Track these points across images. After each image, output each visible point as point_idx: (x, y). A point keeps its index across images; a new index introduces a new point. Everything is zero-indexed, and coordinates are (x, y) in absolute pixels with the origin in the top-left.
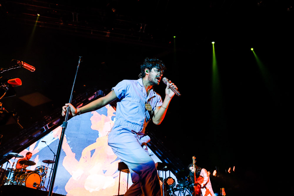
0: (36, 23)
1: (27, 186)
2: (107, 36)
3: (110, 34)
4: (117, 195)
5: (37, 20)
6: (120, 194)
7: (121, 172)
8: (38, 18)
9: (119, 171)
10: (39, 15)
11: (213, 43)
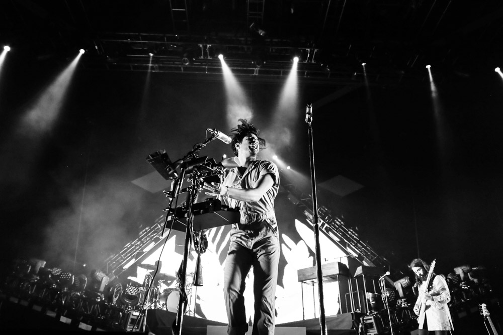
0: (150, 68)
1: (169, 311)
2: (255, 74)
3: (259, 70)
4: (302, 319)
5: (150, 62)
6: (305, 319)
7: (303, 284)
8: (151, 59)
9: (301, 283)
10: (151, 55)
11: (428, 67)
